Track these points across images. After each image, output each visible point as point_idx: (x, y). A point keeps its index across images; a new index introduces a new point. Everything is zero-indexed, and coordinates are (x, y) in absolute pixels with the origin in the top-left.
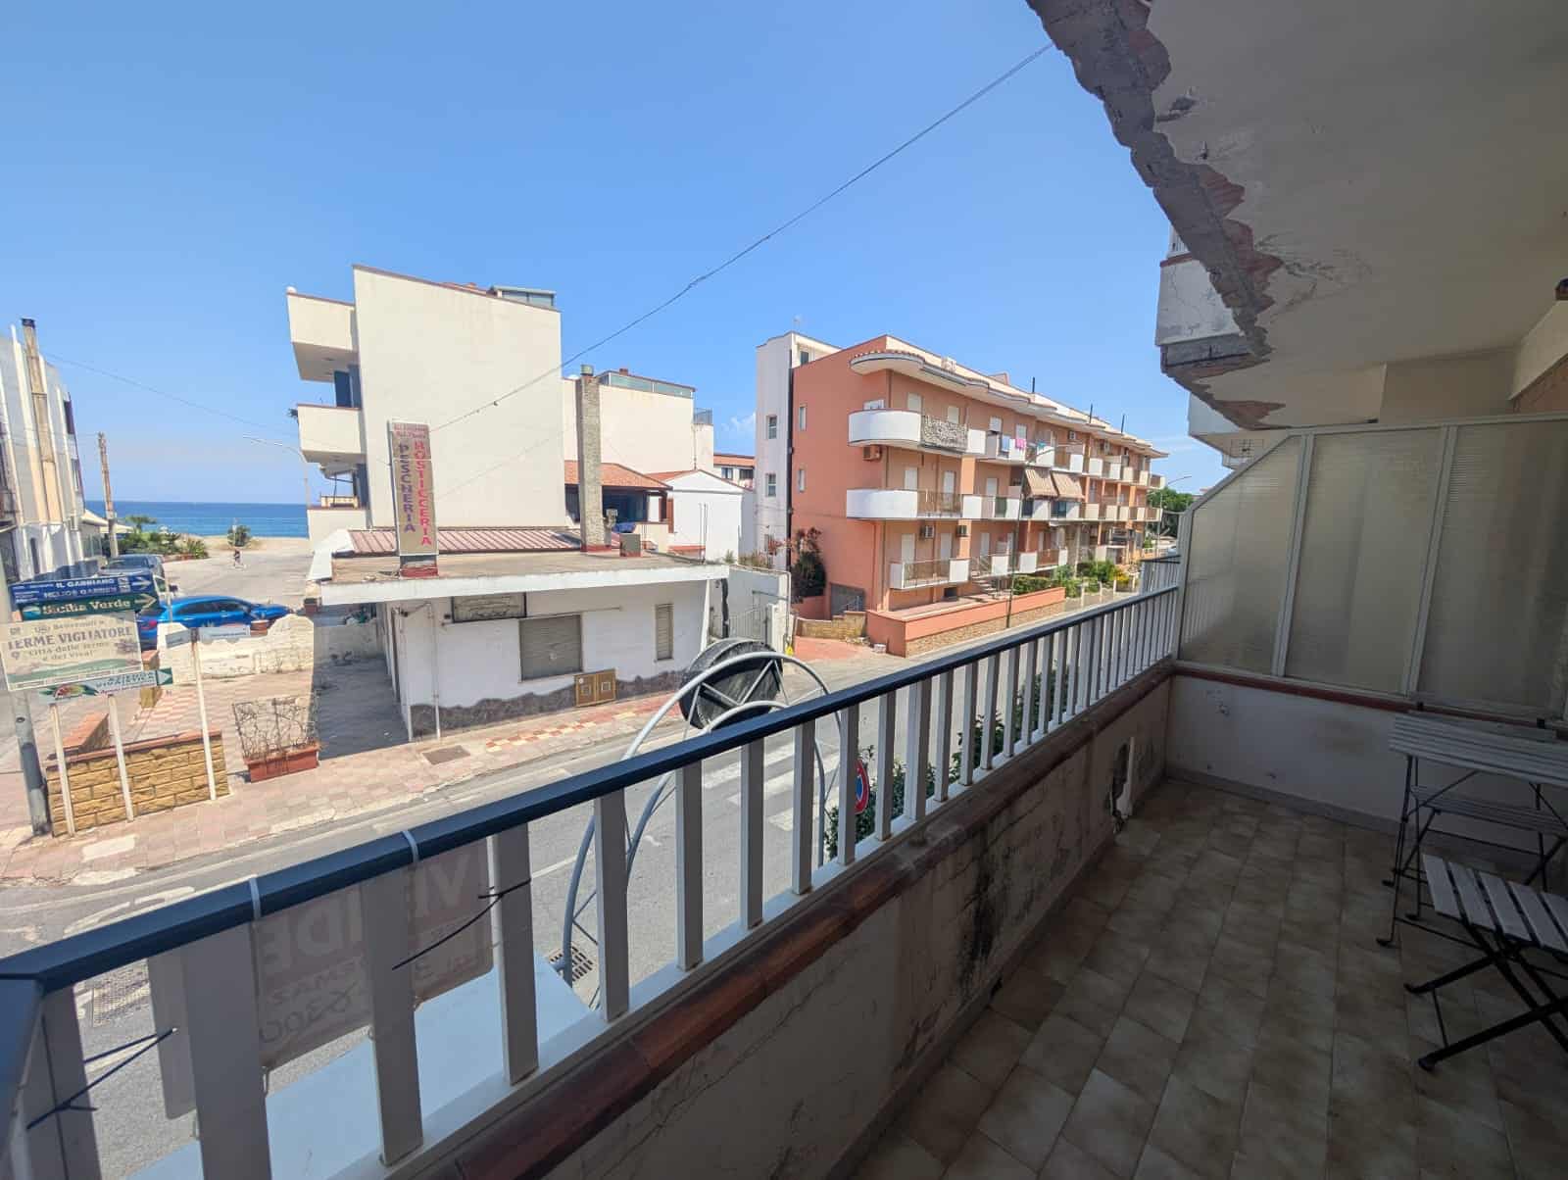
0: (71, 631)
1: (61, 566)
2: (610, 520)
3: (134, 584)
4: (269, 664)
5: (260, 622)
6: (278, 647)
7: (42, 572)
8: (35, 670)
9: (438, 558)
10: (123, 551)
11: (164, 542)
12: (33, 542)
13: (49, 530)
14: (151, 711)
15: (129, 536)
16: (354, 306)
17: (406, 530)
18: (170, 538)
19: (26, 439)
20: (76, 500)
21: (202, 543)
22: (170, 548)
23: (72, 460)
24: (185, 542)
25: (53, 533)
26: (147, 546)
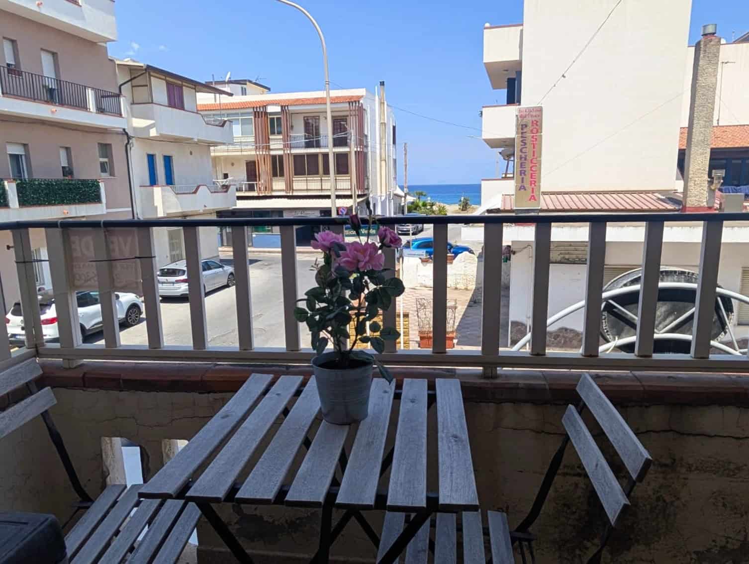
2: (715, 181)
5: (450, 255)
6: (457, 273)
11: (428, 207)
12: (375, 203)
13: (381, 199)
15: (413, 203)
16: (522, 25)
17: (520, 190)
18: (431, 205)
19: (376, 149)
20: (393, 182)
21: (445, 208)
22: (430, 211)
23: (393, 159)
24: (437, 207)
25: (382, 201)
26: (421, 209)
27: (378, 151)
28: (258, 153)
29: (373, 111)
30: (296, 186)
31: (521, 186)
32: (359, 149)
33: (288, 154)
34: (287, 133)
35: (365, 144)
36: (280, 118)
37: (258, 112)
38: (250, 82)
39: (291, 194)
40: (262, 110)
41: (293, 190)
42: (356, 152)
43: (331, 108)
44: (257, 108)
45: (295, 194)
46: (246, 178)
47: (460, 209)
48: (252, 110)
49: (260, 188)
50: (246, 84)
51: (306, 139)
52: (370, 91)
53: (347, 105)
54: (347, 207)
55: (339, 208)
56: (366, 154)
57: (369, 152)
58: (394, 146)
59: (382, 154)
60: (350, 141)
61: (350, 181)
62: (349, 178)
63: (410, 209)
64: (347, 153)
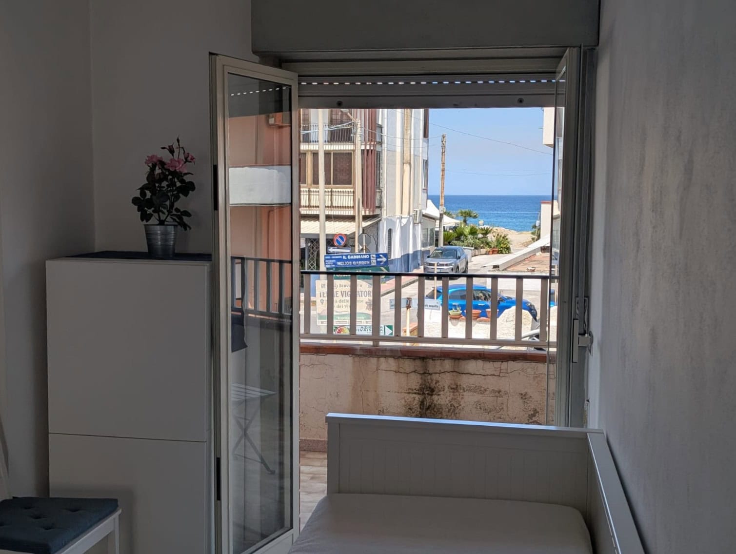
1: (405, 253)
3: (378, 260)
7: (391, 258)
10: (447, 241)
11: (480, 236)
12: (390, 231)
13: (400, 222)
18: (484, 232)
19: (395, 146)
20: (422, 196)
21: (507, 237)
22: (482, 242)
23: (424, 160)
24: (494, 236)
25: (402, 225)
26: (467, 239)
27: (398, 150)
32: (368, 147)
35: (378, 140)
42: (363, 151)
54: (346, 236)
55: (334, 235)
56: (378, 155)
57: (383, 152)
58: (424, 141)
59: (405, 153)
60: (355, 136)
61: (353, 196)
62: (352, 190)
63: (448, 238)
64: (351, 153)
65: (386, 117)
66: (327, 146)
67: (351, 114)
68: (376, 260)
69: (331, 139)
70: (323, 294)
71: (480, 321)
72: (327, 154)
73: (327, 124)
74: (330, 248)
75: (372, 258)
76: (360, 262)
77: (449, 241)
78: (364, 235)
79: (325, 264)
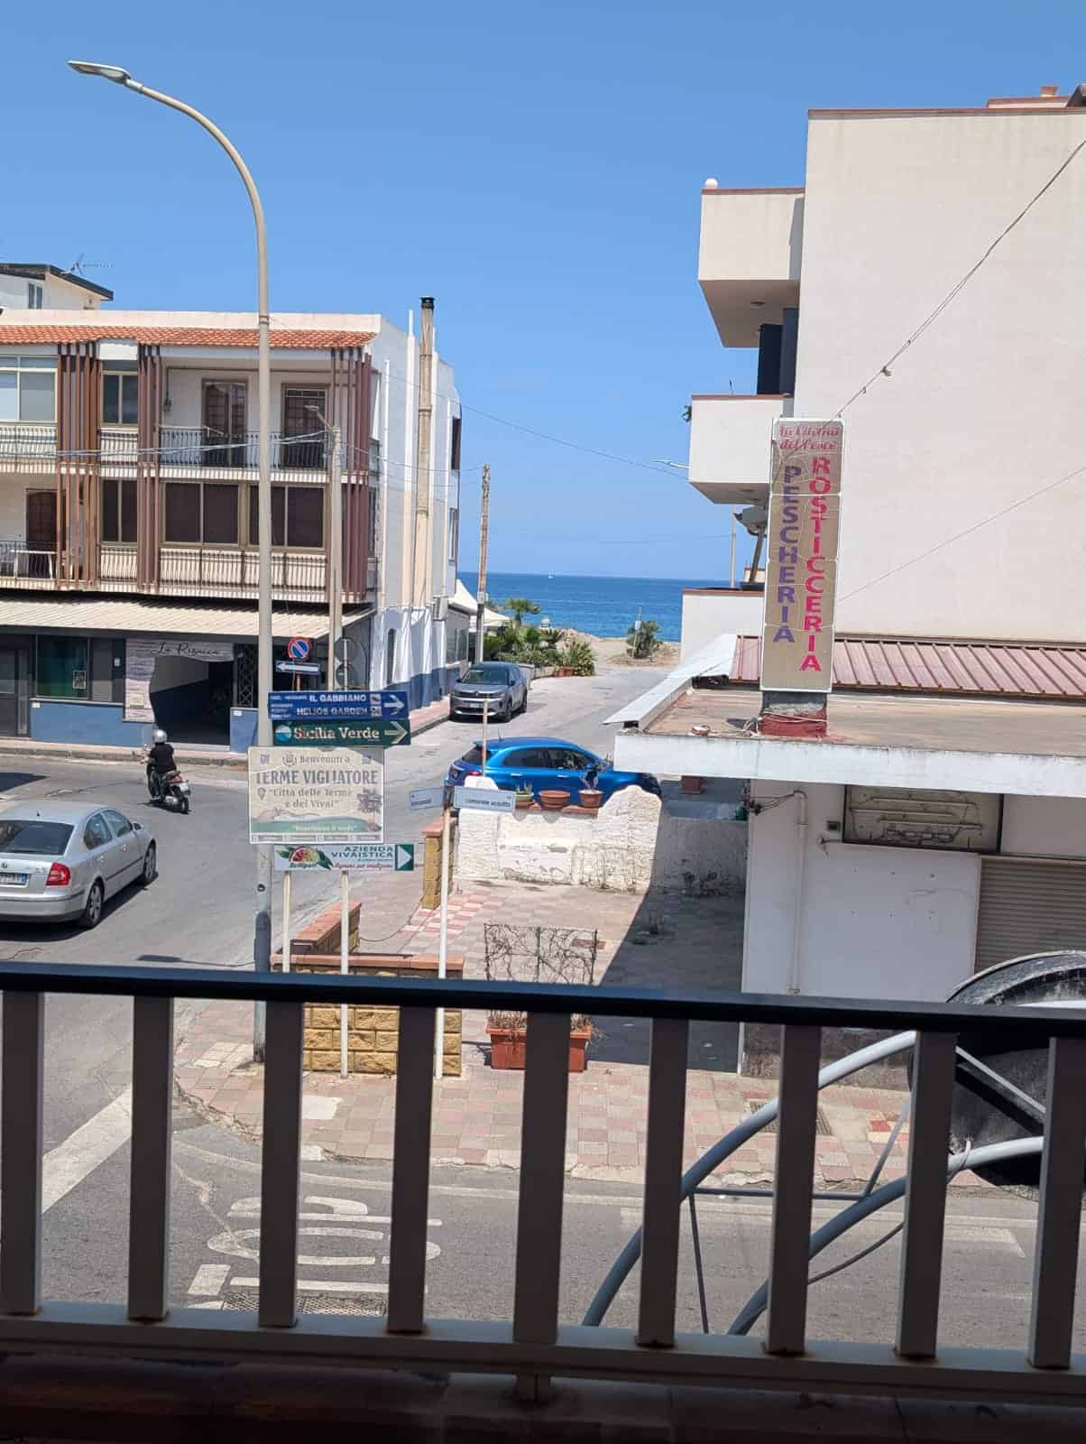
0: (316, 766)
1: (416, 672)
3: (387, 705)
4: (590, 870)
5: (590, 792)
6: (609, 842)
7: (395, 681)
8: (277, 819)
9: (833, 699)
10: (490, 655)
11: (544, 644)
12: (392, 633)
13: (410, 618)
14: (430, 915)
15: (500, 630)
16: (802, 190)
17: (776, 639)
18: (550, 638)
19: (403, 480)
20: (448, 572)
21: (589, 648)
22: (548, 656)
23: (451, 509)
24: (567, 646)
25: (413, 623)
26: (522, 650)
27: (408, 486)
28: (64, 470)
29: (399, 378)
30: (169, 569)
31: (781, 630)
32: (353, 480)
33: (153, 479)
34: (153, 421)
35: (372, 466)
36: (135, 378)
37: (73, 358)
38: (56, 272)
39: (153, 592)
40: (83, 352)
41: (159, 580)
42: (344, 486)
43: (271, 362)
44: (69, 345)
45: (167, 591)
46: (24, 538)
47: (629, 651)
48: (54, 351)
49: (62, 568)
50: (43, 278)
51: (206, 441)
52: (395, 322)
53: (327, 356)
54: (312, 640)
55: (288, 639)
56: (373, 495)
57: (381, 489)
58: (453, 475)
59: (419, 494)
60: (329, 457)
61: (326, 567)
62: (323, 557)
63: (491, 649)
64: (322, 489)
65: (386, 427)
66: (278, 474)
67: (323, 415)
68: (382, 705)
69: (285, 462)
70: (265, 777)
71: (569, 813)
72: (277, 489)
73: (278, 435)
74: (279, 664)
75: (373, 702)
76: (346, 709)
77: (492, 652)
78: (345, 640)
79: (270, 713)
